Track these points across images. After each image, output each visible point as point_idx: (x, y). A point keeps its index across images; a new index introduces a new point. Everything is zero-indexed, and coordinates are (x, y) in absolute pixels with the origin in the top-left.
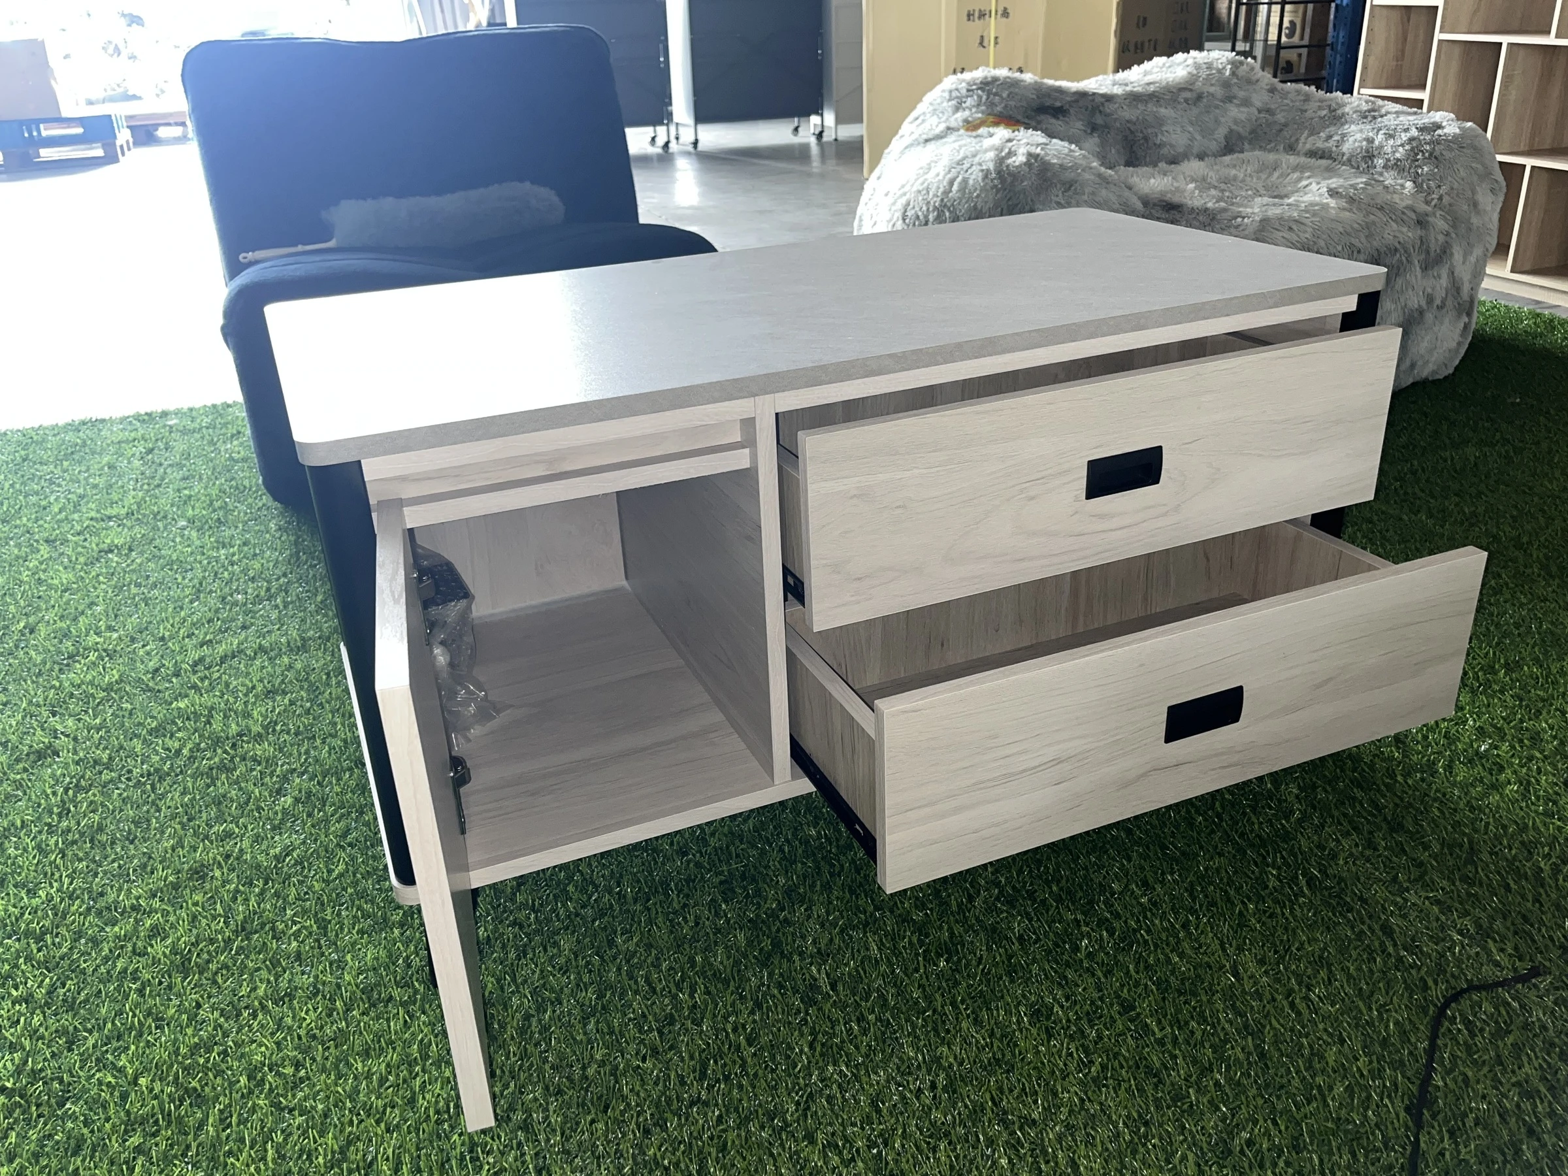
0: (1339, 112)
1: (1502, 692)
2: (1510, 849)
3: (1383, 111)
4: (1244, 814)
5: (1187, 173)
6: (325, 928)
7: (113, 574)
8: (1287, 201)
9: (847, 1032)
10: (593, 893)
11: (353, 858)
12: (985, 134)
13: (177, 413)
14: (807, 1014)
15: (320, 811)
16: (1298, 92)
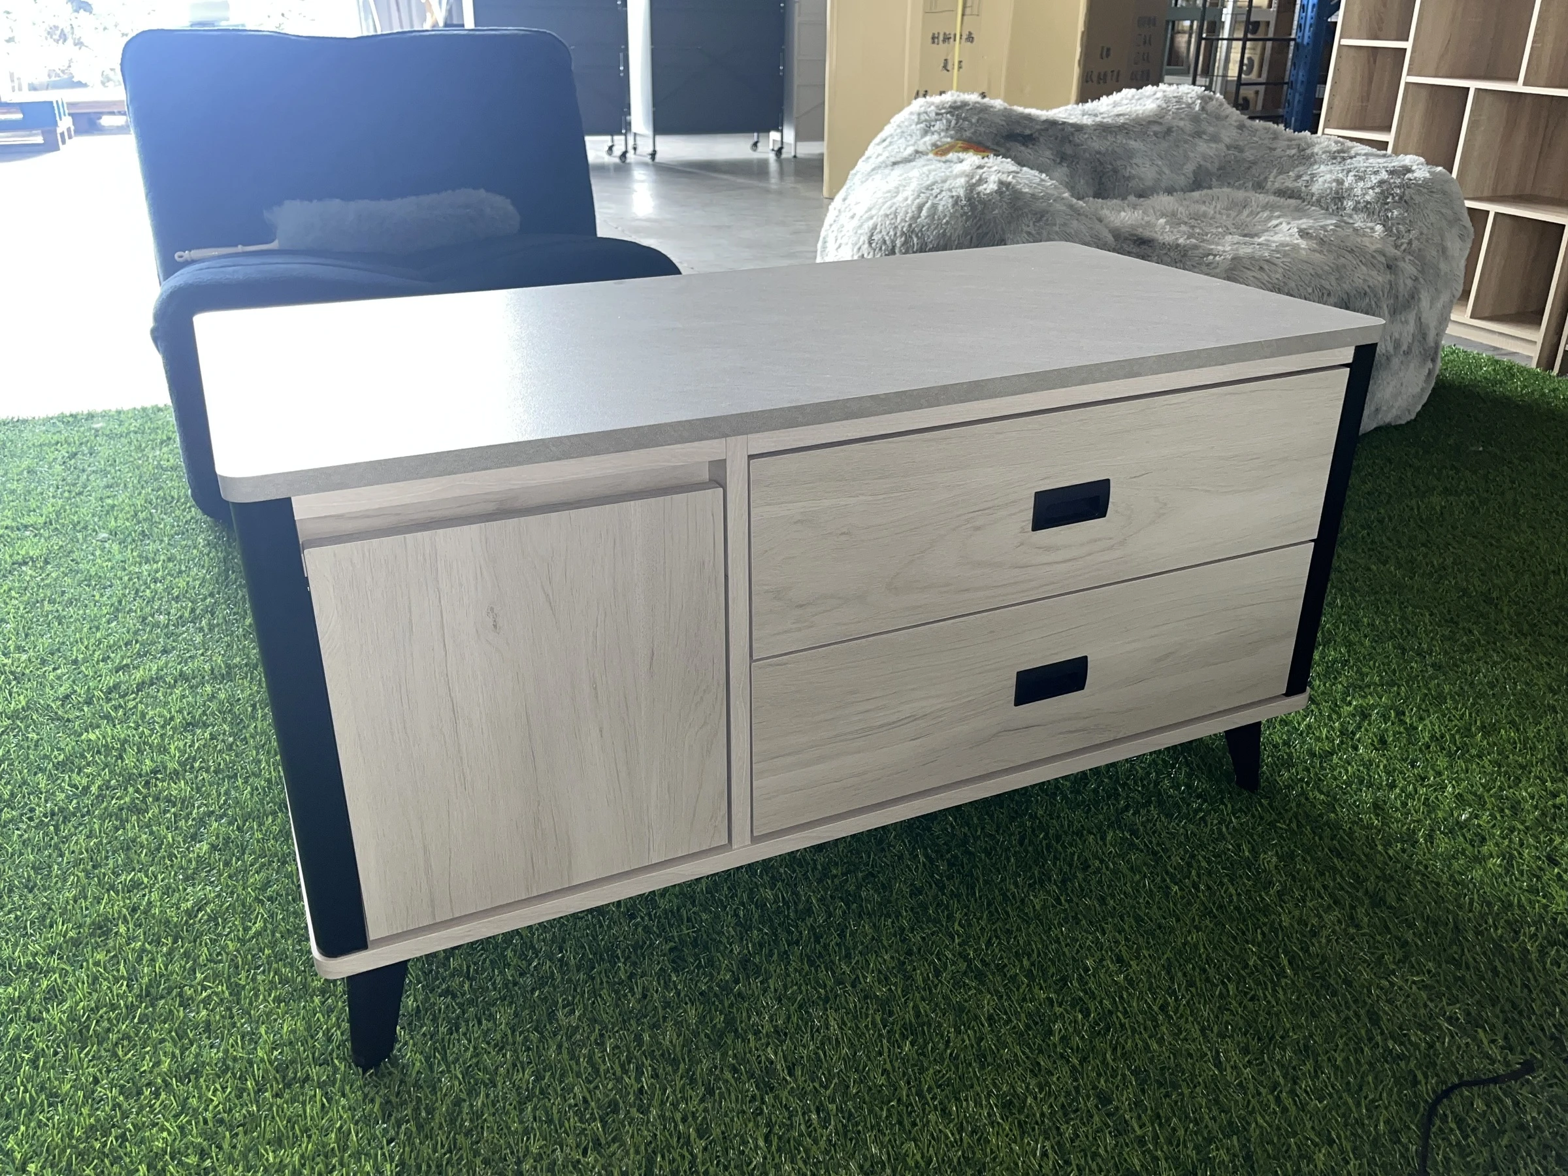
0: (1309, 152)
1: (1480, 757)
2: (1496, 929)
3: (1353, 153)
4: (1222, 884)
5: (1158, 207)
6: (239, 994)
7: (26, 589)
8: (1257, 240)
9: (806, 1123)
10: (532, 960)
11: (272, 915)
12: (955, 160)
13: (104, 415)
14: (763, 1102)
15: (238, 859)
16: (1267, 130)
